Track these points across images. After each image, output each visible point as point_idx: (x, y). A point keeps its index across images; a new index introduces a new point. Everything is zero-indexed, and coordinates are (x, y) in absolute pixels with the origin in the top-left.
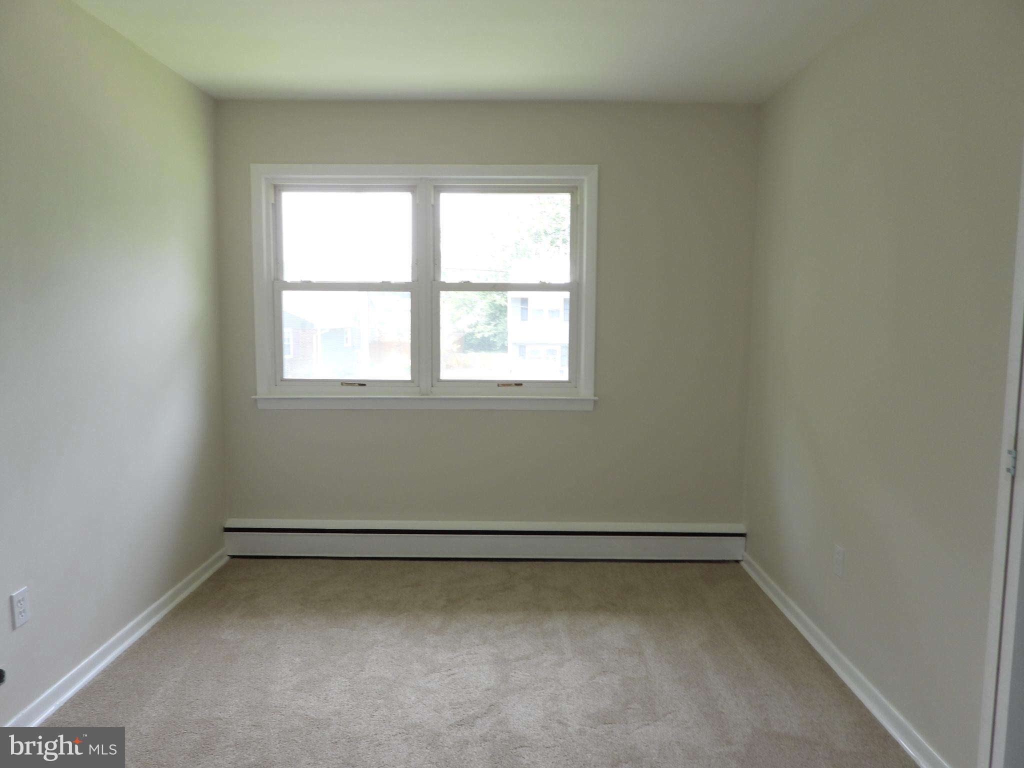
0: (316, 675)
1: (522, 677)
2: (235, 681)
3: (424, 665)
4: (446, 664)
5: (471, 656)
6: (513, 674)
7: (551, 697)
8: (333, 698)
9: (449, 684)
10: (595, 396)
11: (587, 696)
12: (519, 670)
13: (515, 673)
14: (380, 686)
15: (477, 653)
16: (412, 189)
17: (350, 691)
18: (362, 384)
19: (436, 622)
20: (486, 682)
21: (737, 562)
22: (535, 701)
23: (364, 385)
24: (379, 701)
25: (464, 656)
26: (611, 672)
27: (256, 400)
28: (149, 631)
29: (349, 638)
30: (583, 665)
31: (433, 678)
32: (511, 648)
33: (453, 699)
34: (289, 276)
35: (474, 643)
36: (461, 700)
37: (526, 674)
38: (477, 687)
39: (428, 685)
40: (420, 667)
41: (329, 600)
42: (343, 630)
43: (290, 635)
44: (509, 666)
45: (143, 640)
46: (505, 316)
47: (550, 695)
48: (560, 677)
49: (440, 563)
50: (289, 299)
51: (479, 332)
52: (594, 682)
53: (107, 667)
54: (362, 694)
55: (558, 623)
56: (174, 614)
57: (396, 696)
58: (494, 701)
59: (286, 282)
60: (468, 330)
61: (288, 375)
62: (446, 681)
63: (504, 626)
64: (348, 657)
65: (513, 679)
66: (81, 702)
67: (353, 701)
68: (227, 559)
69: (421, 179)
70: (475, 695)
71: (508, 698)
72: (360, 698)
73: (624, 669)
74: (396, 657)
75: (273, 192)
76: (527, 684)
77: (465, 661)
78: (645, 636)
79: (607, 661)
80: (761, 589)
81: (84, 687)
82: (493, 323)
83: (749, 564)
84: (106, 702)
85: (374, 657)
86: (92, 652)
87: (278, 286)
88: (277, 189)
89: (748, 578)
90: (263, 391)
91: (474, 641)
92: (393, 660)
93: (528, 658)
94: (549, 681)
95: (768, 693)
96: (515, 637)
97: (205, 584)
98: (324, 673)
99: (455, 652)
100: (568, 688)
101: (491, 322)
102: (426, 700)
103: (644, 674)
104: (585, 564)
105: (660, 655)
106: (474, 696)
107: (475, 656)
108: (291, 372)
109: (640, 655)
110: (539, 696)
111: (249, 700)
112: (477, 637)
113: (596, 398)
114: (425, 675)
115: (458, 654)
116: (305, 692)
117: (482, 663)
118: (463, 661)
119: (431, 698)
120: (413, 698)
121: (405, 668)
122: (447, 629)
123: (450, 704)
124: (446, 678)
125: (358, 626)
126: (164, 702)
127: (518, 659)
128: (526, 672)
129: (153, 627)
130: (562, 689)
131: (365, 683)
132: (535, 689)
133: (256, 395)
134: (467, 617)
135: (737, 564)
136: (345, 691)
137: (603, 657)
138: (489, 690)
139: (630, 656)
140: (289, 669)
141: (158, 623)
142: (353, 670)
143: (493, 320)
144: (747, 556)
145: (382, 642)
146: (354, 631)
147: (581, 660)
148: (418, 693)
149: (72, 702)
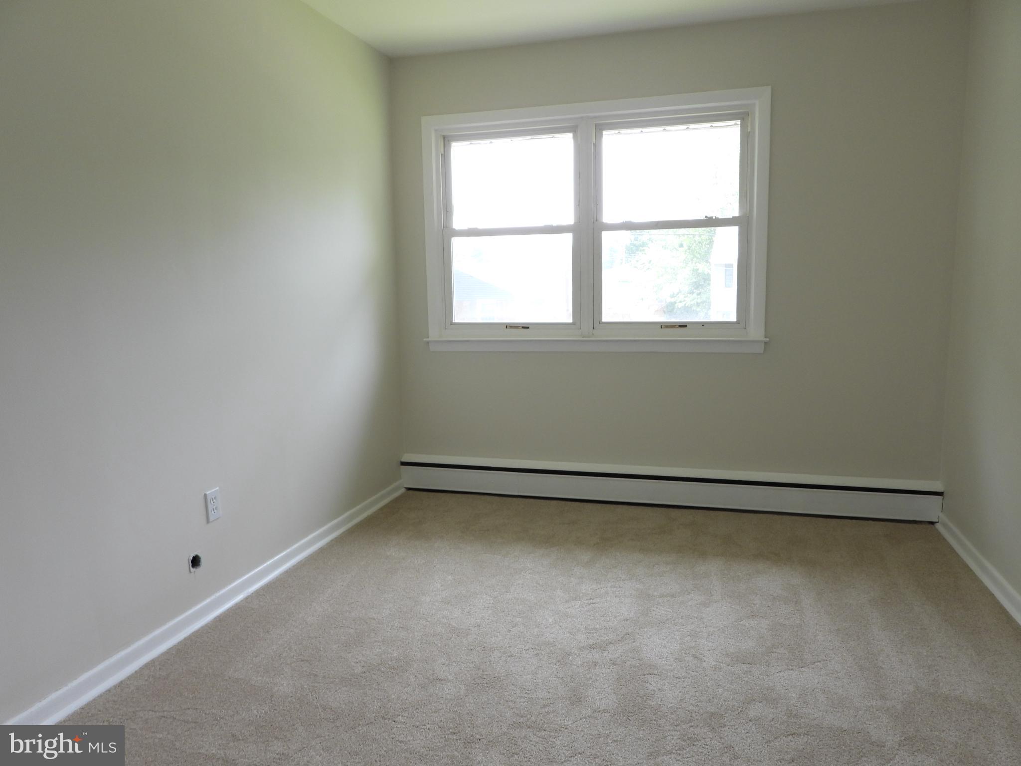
0: (464, 591)
1: (663, 612)
2: (392, 590)
3: (567, 593)
4: (589, 594)
5: (615, 589)
6: (655, 609)
7: (690, 633)
8: (475, 612)
9: (588, 611)
10: (765, 337)
11: (729, 636)
12: (661, 605)
13: (657, 608)
14: (521, 607)
15: (622, 587)
16: (573, 129)
17: (492, 608)
18: (526, 327)
19: (586, 557)
20: (626, 613)
21: (932, 523)
22: (673, 635)
23: (528, 328)
24: (518, 619)
25: (608, 588)
26: (760, 617)
27: (428, 343)
28: (327, 544)
29: (500, 564)
30: (731, 607)
31: (574, 605)
32: (657, 585)
33: (589, 625)
34: (458, 223)
35: (621, 578)
36: (597, 626)
37: (668, 610)
38: (615, 617)
39: (567, 610)
40: (563, 594)
41: (488, 530)
42: (496, 556)
43: (447, 557)
44: (652, 601)
45: (321, 550)
46: (709, 284)
47: (689, 631)
48: (704, 616)
49: (599, 506)
50: (457, 244)
51: (681, 302)
52: (739, 624)
53: (290, 569)
54: (503, 612)
55: (713, 567)
56: (351, 532)
57: (535, 616)
58: (630, 630)
59: (454, 229)
60: (670, 300)
61: (457, 319)
62: (586, 609)
63: (654, 566)
64: (496, 579)
65: (654, 613)
66: (264, 594)
67: (494, 617)
68: (403, 490)
69: (582, 118)
70: (613, 623)
71: (645, 630)
72: (501, 614)
73: (776, 616)
74: (541, 583)
75: (442, 143)
76: (668, 619)
77: (608, 593)
78: (806, 587)
79: (758, 606)
80: (955, 551)
81: (268, 583)
82: (697, 291)
83: (945, 525)
84: (283, 596)
85: (520, 582)
86: (277, 554)
87: (446, 234)
88: (446, 140)
89: (941, 538)
90: (434, 333)
91: (620, 576)
92: (538, 585)
93: (673, 596)
94: (691, 618)
95: (943, 654)
96: (663, 576)
97: (381, 509)
98: (472, 590)
99: (600, 584)
100: (710, 626)
101: (695, 291)
102: (563, 623)
103: (798, 622)
104: (752, 515)
105: (820, 606)
106: (611, 624)
107: (619, 589)
108: (459, 317)
109: (796, 604)
110: (678, 631)
111: (401, 606)
112: (624, 573)
113: (768, 339)
114: (566, 602)
115: (602, 586)
116: (452, 605)
117: (625, 596)
118: (607, 593)
119: (568, 622)
120: (551, 620)
121: (548, 594)
122: (596, 563)
123: (586, 629)
124: (586, 606)
125: (510, 554)
126: (330, 601)
127: (662, 596)
128: (669, 608)
129: (332, 541)
130: (703, 627)
131: (507, 603)
132: (675, 625)
133: (428, 337)
134: (618, 554)
135: (932, 526)
136: (488, 608)
137: (755, 602)
138: (627, 620)
139: (785, 604)
140: (440, 585)
141: (336, 538)
142: (498, 590)
143: (697, 288)
144: (943, 517)
145: (531, 569)
146: (506, 558)
147: (729, 603)
148: (557, 616)
149: (257, 593)
